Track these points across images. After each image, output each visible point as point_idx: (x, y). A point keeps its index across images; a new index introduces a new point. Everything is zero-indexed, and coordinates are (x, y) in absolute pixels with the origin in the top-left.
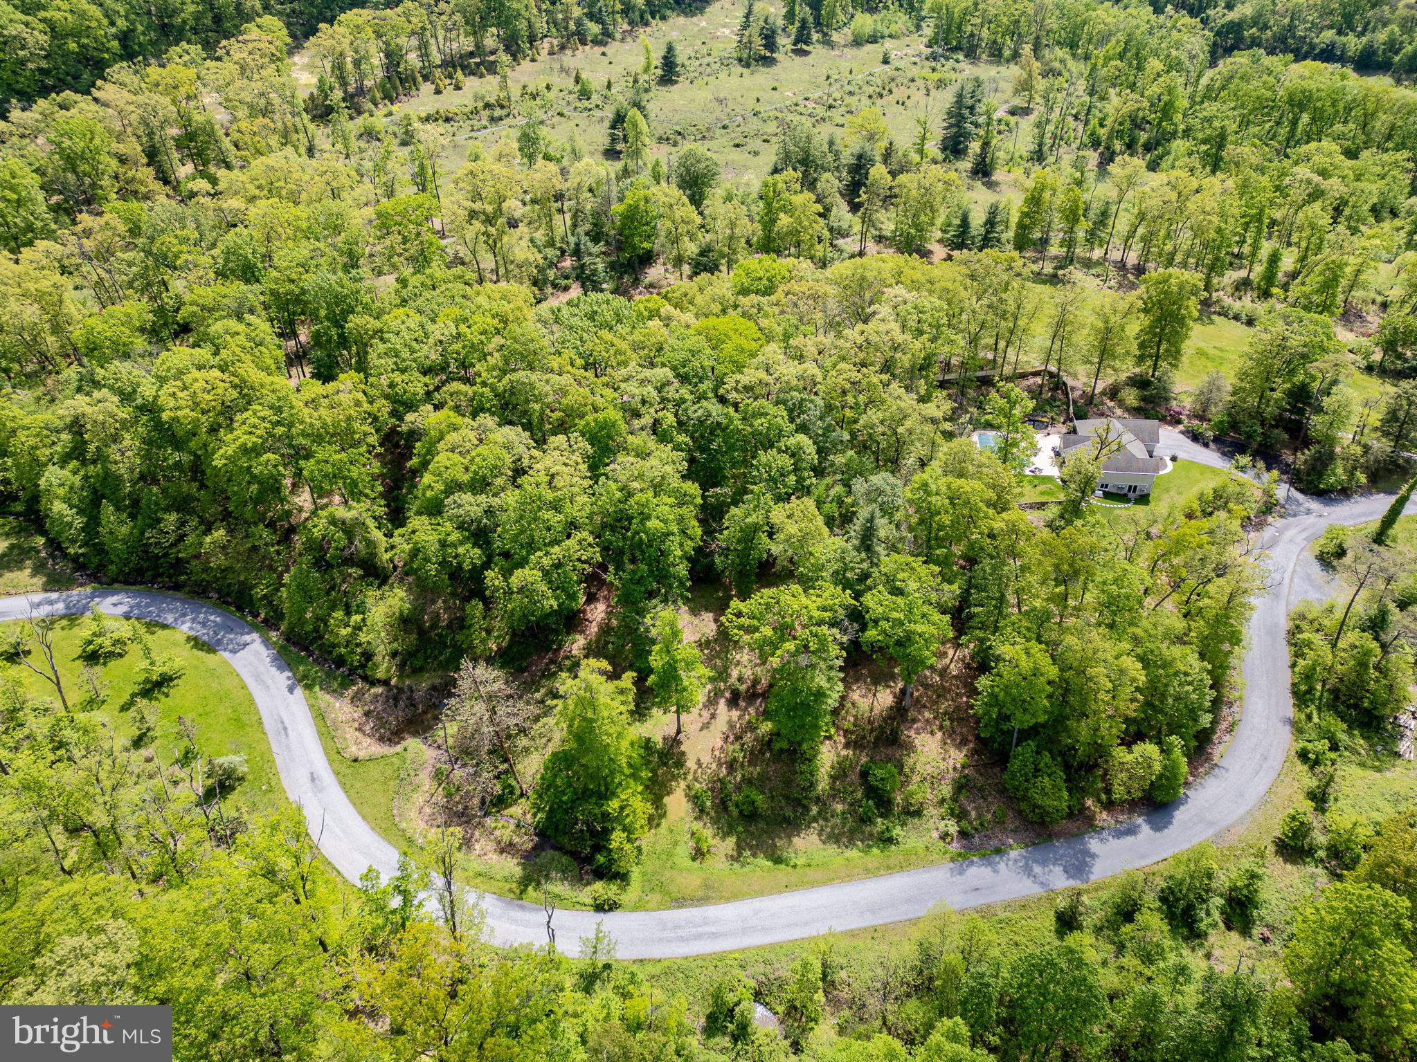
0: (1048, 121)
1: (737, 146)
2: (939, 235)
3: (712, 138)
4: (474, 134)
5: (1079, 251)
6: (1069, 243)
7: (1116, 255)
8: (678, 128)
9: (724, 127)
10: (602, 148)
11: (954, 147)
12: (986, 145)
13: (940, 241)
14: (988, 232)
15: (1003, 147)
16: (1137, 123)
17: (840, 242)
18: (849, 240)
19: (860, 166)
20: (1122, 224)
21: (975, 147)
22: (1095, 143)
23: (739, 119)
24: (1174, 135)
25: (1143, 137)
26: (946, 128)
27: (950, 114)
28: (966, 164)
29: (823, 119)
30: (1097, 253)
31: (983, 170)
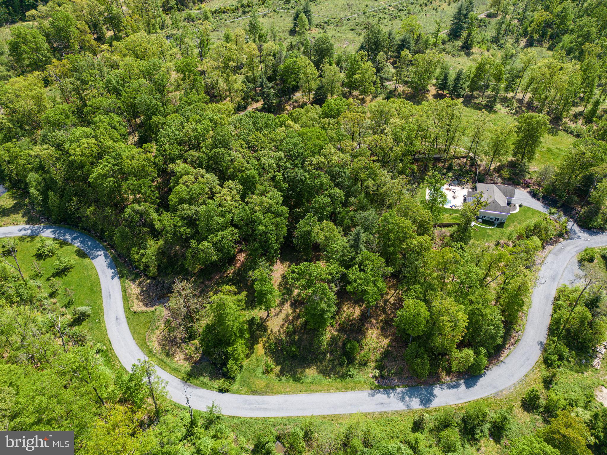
0: (503, 23)
1: (352, 30)
2: (434, 81)
3: (342, 25)
4: (235, 20)
5: (502, 94)
6: (496, 90)
7: (520, 96)
8: (326, 20)
9: (348, 20)
10: (289, 29)
11: (454, 34)
12: (469, 34)
13: (434, 85)
14: (456, 84)
15: (477, 34)
16: (548, 24)
17: (386, 84)
18: (391, 83)
19: (404, 45)
20: (524, 81)
21: (465, 34)
22: (525, 34)
23: (356, 15)
24: (566, 32)
25: (550, 31)
26: (452, 24)
27: (454, 17)
28: (459, 43)
29: (396, 17)
30: (511, 95)
31: (467, 47)
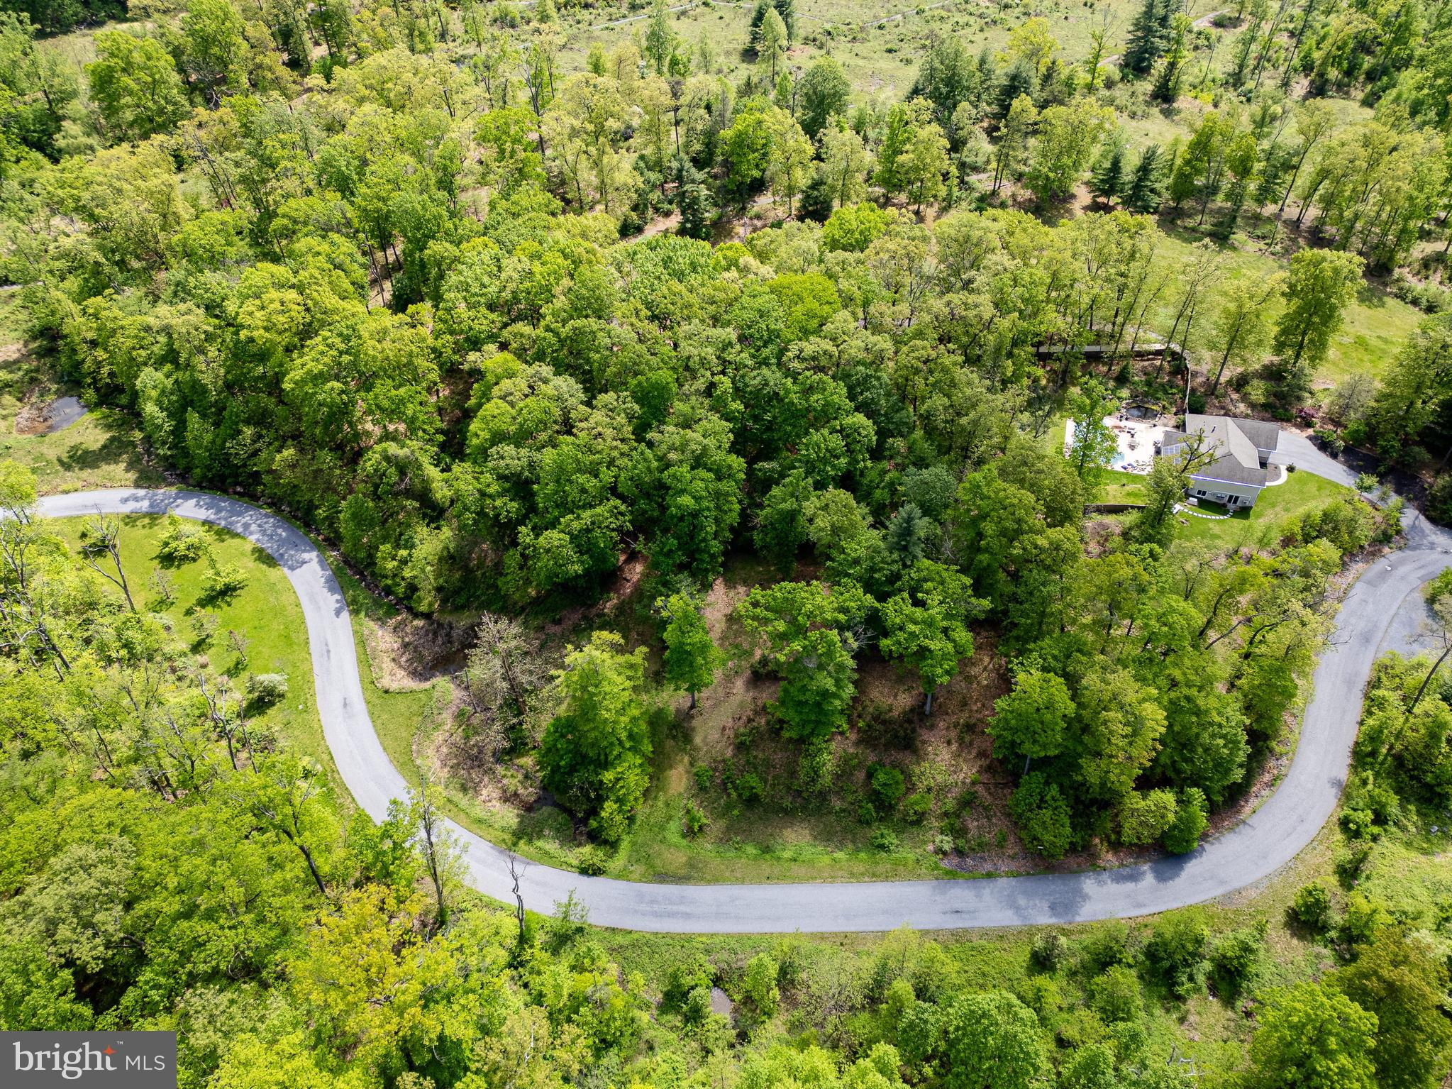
0: (1253, 39)
1: (890, 51)
2: (1088, 175)
3: (864, 40)
4: (611, 24)
5: (1249, 205)
6: (1236, 196)
7: (1292, 212)
8: (828, 26)
9: (881, 28)
10: (741, 47)
11: (1136, 64)
12: (1172, 65)
13: (1087, 183)
14: (1140, 180)
15: (1192, 67)
16: (1364, 45)
17: (972, 179)
18: (983, 176)
19: (1015, 86)
20: (1304, 178)
21: (1160, 65)
22: (1307, 67)
23: (899, 17)
24: (1407, 63)
25: (1367, 62)
26: (1132, 41)
27: (1137, 24)
28: (1146, 86)
29: (995, 22)
30: (1270, 209)
31: (1164, 95)
